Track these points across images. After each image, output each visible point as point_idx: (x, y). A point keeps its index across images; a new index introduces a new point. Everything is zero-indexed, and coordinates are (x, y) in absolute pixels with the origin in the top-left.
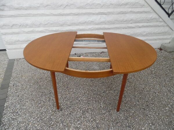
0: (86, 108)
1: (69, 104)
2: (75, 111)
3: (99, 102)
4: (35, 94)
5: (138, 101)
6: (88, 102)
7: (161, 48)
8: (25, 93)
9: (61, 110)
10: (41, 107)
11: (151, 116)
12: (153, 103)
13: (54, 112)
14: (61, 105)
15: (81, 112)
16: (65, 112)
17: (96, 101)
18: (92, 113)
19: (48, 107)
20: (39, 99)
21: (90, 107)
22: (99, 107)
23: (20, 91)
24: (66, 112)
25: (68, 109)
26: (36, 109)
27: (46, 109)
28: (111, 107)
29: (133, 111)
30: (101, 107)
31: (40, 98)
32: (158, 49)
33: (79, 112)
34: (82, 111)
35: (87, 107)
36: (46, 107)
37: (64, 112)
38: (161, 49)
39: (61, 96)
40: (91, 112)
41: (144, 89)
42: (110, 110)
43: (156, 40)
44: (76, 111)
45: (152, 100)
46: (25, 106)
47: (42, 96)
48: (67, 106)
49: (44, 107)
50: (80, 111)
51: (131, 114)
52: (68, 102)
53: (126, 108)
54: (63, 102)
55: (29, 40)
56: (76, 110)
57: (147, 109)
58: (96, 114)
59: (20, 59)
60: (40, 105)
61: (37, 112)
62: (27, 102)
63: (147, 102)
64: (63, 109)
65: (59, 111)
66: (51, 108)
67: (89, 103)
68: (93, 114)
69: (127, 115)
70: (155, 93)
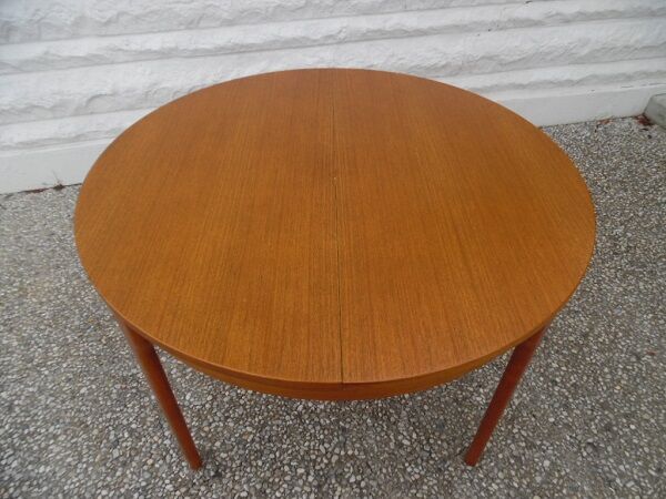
0: (335, 458)
1: (253, 440)
2: (284, 474)
3: (392, 419)
4: (91, 392)
5: (566, 407)
6: (338, 421)
7: (649, 115)
8: (41, 391)
9: (218, 475)
10: (124, 464)
11: (629, 485)
12: (633, 414)
13: (183, 490)
14: (218, 444)
15: (311, 479)
16: (237, 487)
17: (374, 417)
18: (363, 484)
19: (155, 461)
20: (109, 415)
21: (350, 452)
22: (392, 445)
23: (15, 381)
24: (239, 482)
25: (252, 466)
26: (99, 474)
27: (147, 476)
28: (445, 445)
29: (547, 463)
30: (400, 445)
31: (115, 412)
32: (634, 122)
33: (301, 482)
34: (317, 475)
35: (337, 451)
36: (145, 463)
37: (230, 485)
38: (645, 121)
39: (215, 398)
40: (359, 478)
41: (585, 336)
42: (445, 462)
43: (629, 78)
44: (287, 478)
45: (625, 395)
46: (47, 464)
47: (121, 401)
48: (244, 449)
49: (134, 464)
50: (308, 474)
51: (539, 479)
52: (249, 429)
53: (513, 446)
54: (225, 427)
55: (35, 103)
56: (287, 468)
57: (610, 449)
58: (379, 485)
59: (9, 196)
60: (116, 453)
61: (104, 492)
62: (55, 437)
63: (604, 406)
64: (226, 467)
65: (206, 483)
66: (170, 467)
67: (344, 429)
68: (367, 487)
69: (520, 484)
70: (639, 359)
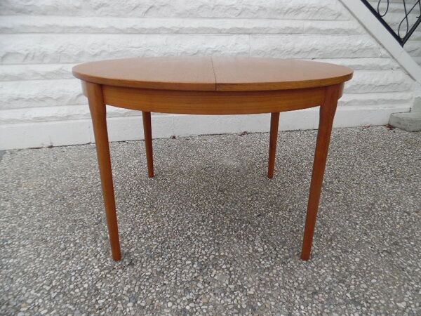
0: (211, 257)
1: (157, 248)
2: (176, 264)
3: (250, 239)
4: (52, 226)
5: (366, 234)
6: (214, 240)
7: (391, 124)
8: (19, 226)
9: (131, 264)
10: (68, 259)
11: (416, 270)
12: (411, 238)
13: (106, 271)
14: (133, 249)
15: (195, 266)
16: (144, 270)
17: (239, 237)
18: (231, 269)
19: (89, 257)
20: (62, 237)
21: (222, 254)
22: (251, 251)
23: (5, 221)
24: (146, 268)
25: (155, 260)
26: (49, 263)
27: (82, 264)
28: (287, 251)
29: (357, 260)
30: (257, 251)
31: (65, 235)
33: (188, 267)
34: (199, 264)
35: (213, 253)
36: (83, 258)
37: (139, 269)
38: (390, 127)
39: (133, 229)
40: (229, 266)
41: (373, 204)
42: (287, 258)
44: (179, 266)
45: (403, 230)
46: (15, 258)
47: (72, 230)
48: (151, 252)
49: (74, 259)
50: (193, 264)
51: (353, 267)
52: (154, 243)
53: (333, 252)
54: (138, 242)
56: (179, 261)
57: (399, 253)
58: (242, 270)
59: (20, 150)
60: (63, 253)
61: (51, 272)
62: (24, 246)
63: (391, 234)
64: (137, 260)
65: (123, 268)
66: (99, 260)
67: (218, 244)
68: (234, 270)
69: (341, 270)
70: (409, 214)
